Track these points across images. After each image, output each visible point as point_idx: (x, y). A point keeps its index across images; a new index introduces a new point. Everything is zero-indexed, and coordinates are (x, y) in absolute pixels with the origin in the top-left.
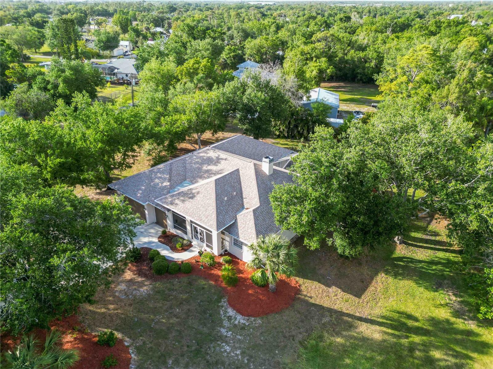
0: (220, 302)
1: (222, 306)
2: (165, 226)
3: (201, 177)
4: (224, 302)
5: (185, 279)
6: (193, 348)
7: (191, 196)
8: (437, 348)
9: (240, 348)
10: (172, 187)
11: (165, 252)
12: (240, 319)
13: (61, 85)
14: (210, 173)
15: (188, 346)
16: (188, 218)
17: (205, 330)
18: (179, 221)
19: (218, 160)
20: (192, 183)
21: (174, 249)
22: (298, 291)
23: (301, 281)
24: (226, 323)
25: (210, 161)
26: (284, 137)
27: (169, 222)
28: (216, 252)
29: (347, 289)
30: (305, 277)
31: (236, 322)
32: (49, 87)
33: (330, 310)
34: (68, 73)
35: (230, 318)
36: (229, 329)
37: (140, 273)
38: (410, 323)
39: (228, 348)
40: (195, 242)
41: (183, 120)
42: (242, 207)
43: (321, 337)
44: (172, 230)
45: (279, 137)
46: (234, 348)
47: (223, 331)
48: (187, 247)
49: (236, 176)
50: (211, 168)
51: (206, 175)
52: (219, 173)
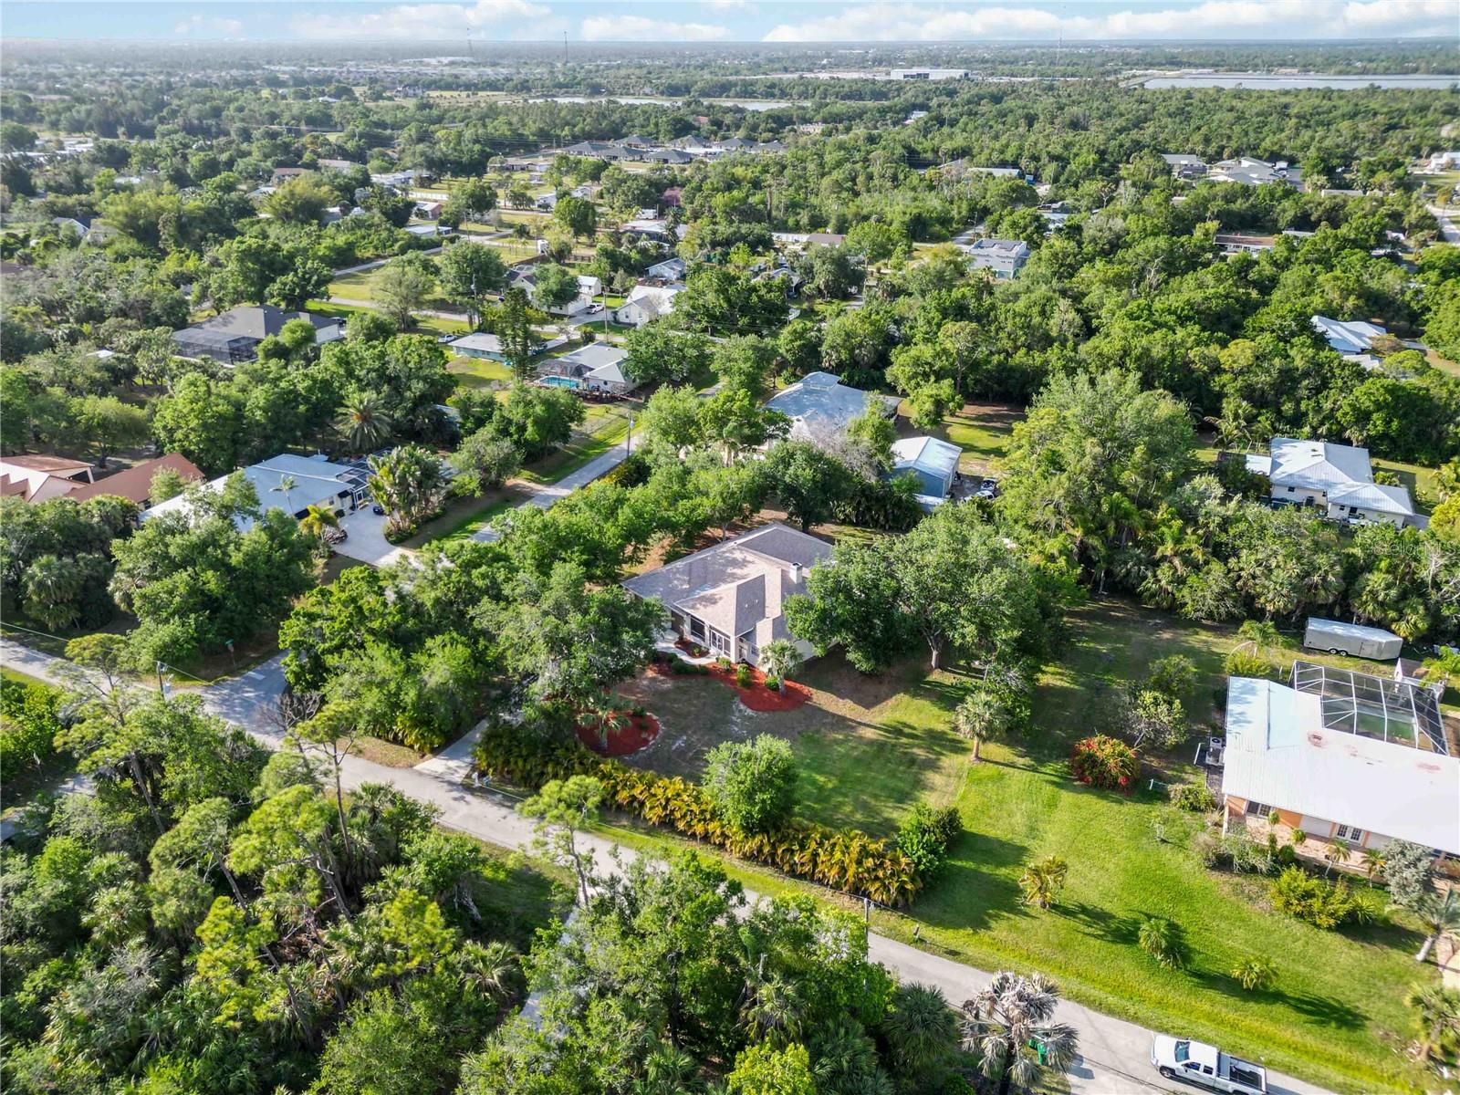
0: (734, 699)
1: (735, 703)
2: (681, 633)
3: (724, 581)
4: (737, 700)
5: (701, 680)
7: (712, 601)
8: (919, 747)
10: (689, 592)
11: (685, 658)
12: (749, 712)
13: (530, 429)
14: (734, 577)
16: (707, 623)
17: (719, 716)
18: (697, 627)
19: (744, 563)
20: (714, 586)
21: (692, 655)
22: (809, 698)
23: (813, 690)
24: (737, 713)
25: (734, 563)
26: (851, 523)
27: (686, 628)
28: (733, 659)
29: (859, 702)
30: (819, 687)
31: (746, 714)
32: (512, 429)
33: (834, 715)
34: (539, 409)
35: (741, 711)
37: (661, 672)
38: (907, 730)
40: (713, 650)
41: (706, 506)
42: (762, 615)
43: (818, 731)
44: (690, 638)
45: (843, 522)
47: (734, 718)
48: (704, 654)
49: (760, 582)
50: (735, 571)
51: (729, 579)
52: (744, 577)
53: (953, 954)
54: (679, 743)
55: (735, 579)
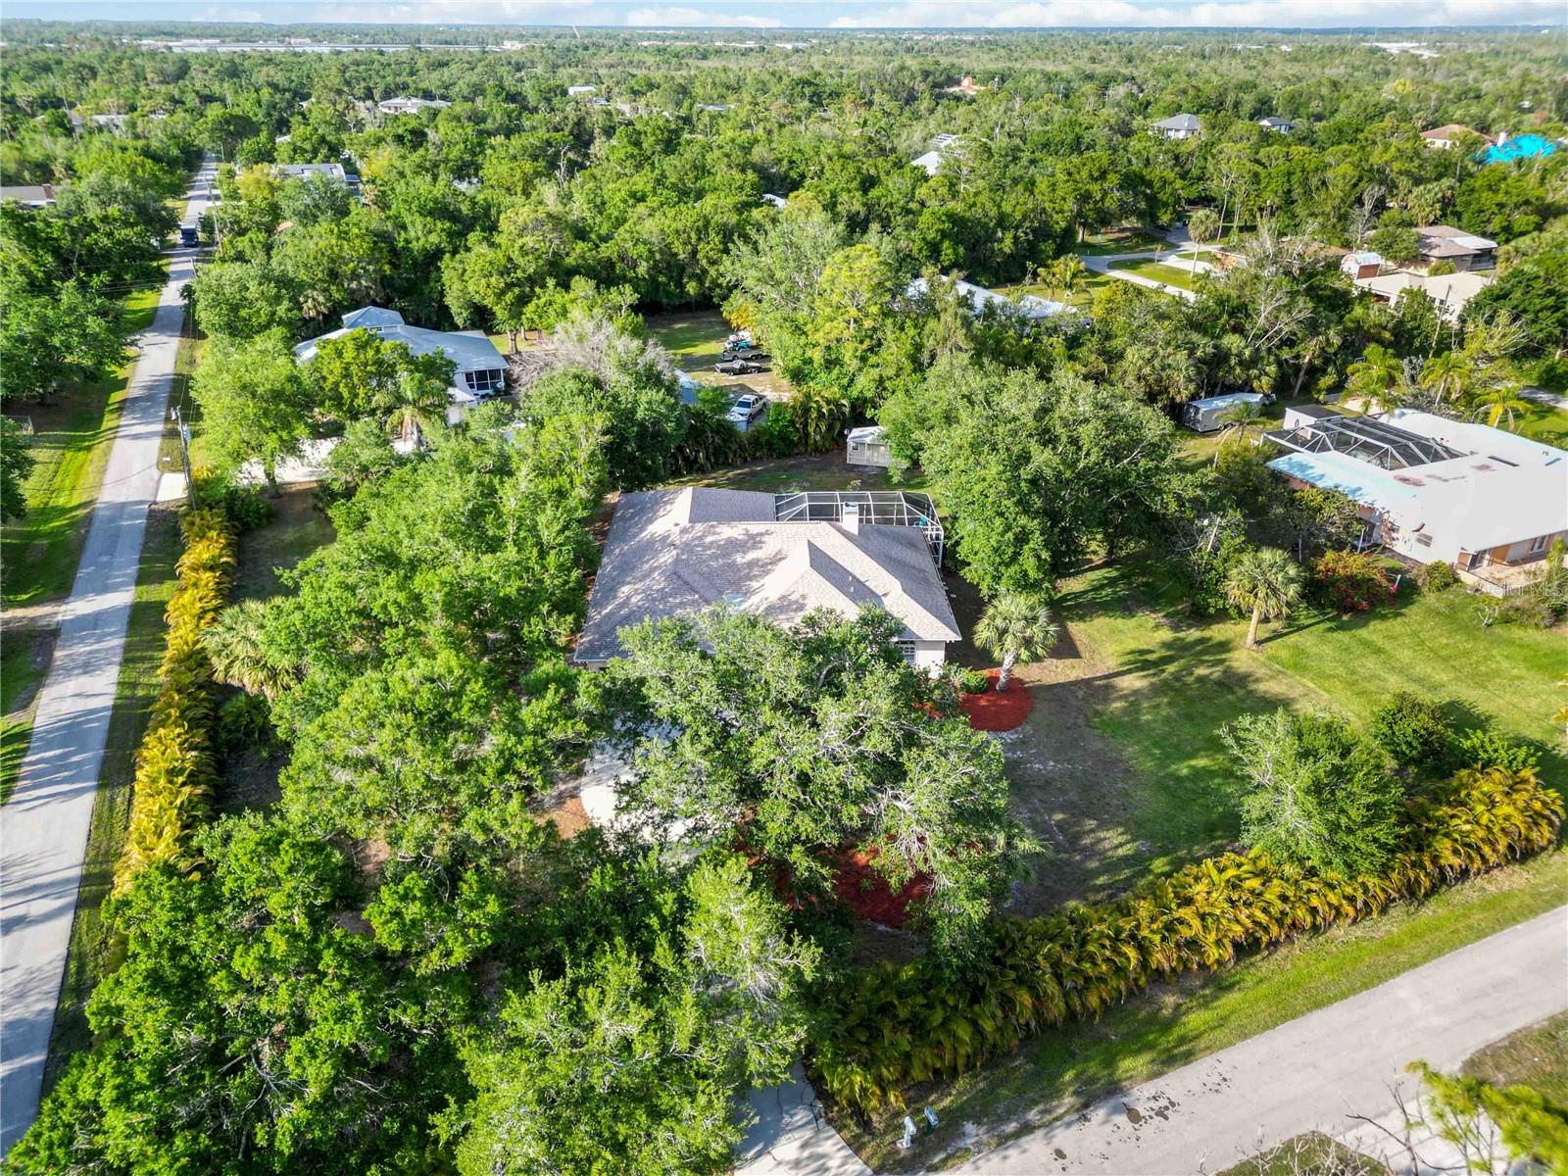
3: (749, 578)
9: (1047, 759)
12: (1008, 736)
20: (743, 594)
25: (737, 545)
31: (1009, 741)
36: (1013, 751)
38: (1150, 657)
42: (875, 596)
43: (1097, 712)
46: (1042, 762)
49: (819, 552)
50: (751, 555)
51: (756, 571)
52: (777, 559)
55: (765, 567)
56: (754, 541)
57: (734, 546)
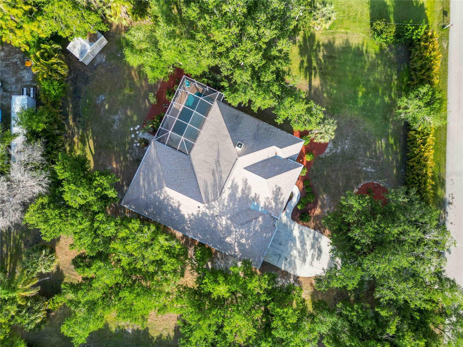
0: (322, 158)
1: (325, 156)
4: (322, 156)
6: (351, 161)
9: (345, 141)
15: (351, 163)
17: (340, 159)
24: (334, 151)
31: (332, 146)
35: (331, 150)
36: (337, 149)
39: (346, 146)
46: (346, 144)
47: (338, 151)
49: (251, 168)
50: (240, 190)
51: (246, 192)
52: (246, 182)
53: (445, 13)
54: (369, 169)
55: (247, 188)
56: (234, 187)
57: (232, 196)
